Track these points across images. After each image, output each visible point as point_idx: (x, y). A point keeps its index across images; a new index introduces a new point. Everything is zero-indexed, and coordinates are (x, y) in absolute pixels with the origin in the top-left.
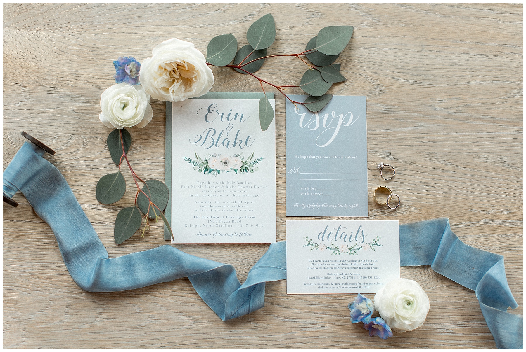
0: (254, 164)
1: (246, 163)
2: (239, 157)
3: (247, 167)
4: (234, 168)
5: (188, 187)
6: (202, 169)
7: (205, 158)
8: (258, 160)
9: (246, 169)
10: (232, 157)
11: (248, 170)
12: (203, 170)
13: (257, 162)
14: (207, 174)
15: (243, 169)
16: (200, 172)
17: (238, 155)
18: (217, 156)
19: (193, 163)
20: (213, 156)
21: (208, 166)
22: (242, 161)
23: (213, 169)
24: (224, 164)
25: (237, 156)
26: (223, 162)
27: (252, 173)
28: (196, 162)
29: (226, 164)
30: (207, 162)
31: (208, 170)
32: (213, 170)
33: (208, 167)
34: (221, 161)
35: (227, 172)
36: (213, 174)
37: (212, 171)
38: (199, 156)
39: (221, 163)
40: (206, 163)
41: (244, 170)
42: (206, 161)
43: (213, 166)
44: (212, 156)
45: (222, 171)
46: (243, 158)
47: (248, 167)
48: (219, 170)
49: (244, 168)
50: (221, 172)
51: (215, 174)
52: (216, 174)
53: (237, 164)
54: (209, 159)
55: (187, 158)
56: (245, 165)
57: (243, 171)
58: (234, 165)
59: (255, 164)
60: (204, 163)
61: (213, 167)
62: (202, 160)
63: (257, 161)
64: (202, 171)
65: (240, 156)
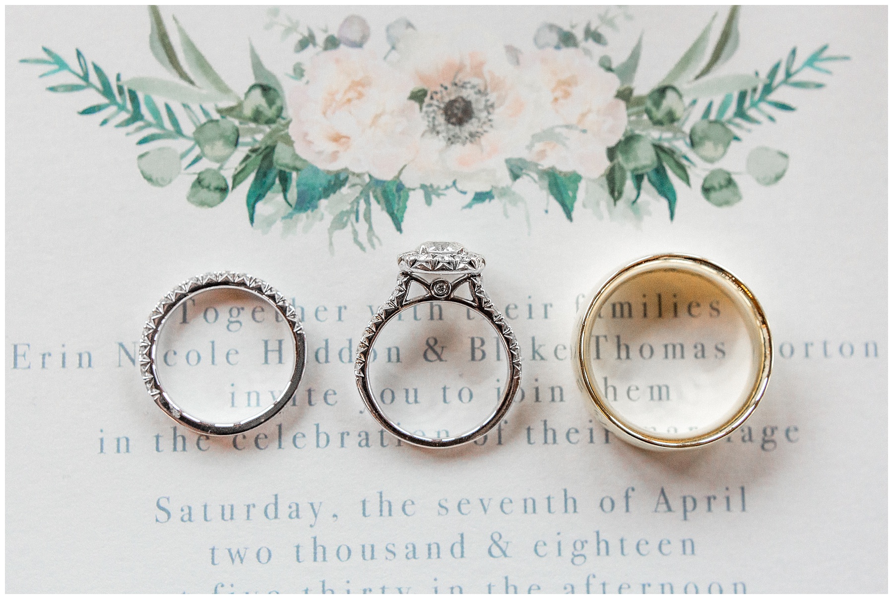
0: (741, 113)
1: (657, 104)
2: (587, 52)
3: (671, 153)
4: (545, 164)
5: (85, 360)
6: (228, 174)
7: (257, 65)
8: (781, 75)
9: (660, 171)
10: (526, 46)
11: (686, 179)
12: (238, 178)
13: (774, 97)
14: (279, 225)
15: (629, 166)
16: (203, 204)
17: (579, 34)
18: (377, 42)
19: (137, 116)
20: (332, 43)
21: (288, 141)
22: (625, 95)
23: (335, 167)
24: (441, 119)
25: (567, 39)
26: (435, 105)
27: (727, 203)
28: (160, 102)
29: (460, 122)
30: (271, 103)
31: (284, 179)
32: (337, 182)
33: (282, 156)
34: (418, 96)
35: (481, 197)
36: (339, 222)
37: (326, 196)
38: (190, 45)
39: (418, 118)
40: (270, 113)
41: (638, 179)
42: (266, 90)
43: (332, 147)
44: (320, 38)
45: (429, 192)
46: (635, 56)
47: (681, 146)
48: (400, 187)
49: (644, 156)
50: (416, 199)
51: (362, 226)
52: (368, 218)
53: (573, 120)
54: (299, 72)
55: (74, 64)
56: (655, 134)
57: (629, 185)
58: (548, 136)
59: (752, 113)
60: (248, 112)
61: (335, 156)
62: (229, 82)
63: (768, 89)
64: (223, 190)
65: (597, 38)
